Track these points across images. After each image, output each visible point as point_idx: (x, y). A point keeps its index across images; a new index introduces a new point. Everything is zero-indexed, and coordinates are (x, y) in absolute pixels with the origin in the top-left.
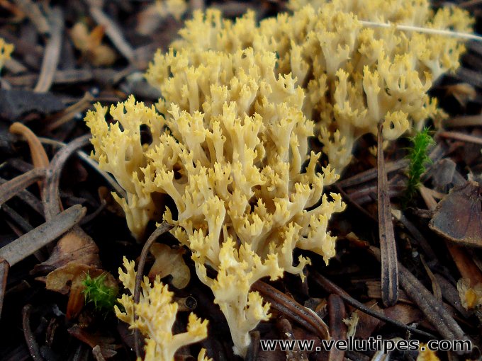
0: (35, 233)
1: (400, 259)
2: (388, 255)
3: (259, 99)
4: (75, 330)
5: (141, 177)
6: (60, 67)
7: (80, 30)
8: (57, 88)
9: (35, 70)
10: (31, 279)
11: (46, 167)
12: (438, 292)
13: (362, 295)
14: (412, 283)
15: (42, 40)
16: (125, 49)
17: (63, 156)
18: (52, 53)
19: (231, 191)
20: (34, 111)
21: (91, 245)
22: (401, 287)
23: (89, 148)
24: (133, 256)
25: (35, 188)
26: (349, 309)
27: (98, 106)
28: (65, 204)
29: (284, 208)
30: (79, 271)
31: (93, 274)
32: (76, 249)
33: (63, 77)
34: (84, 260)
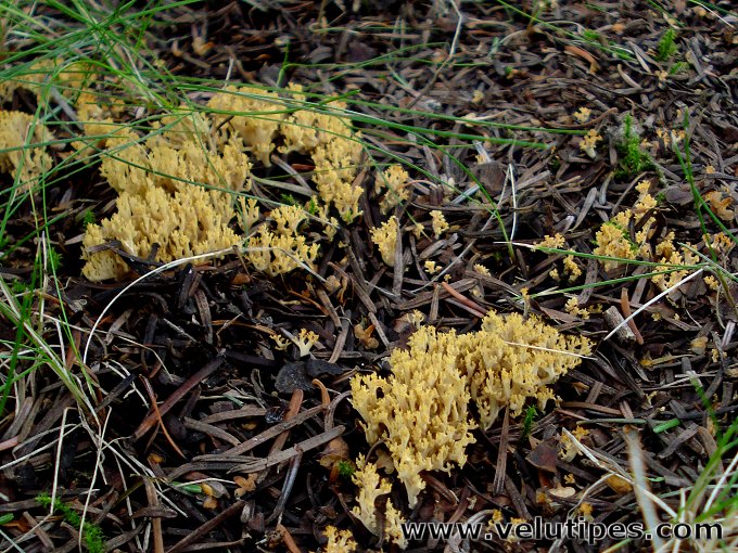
0: (318, 437)
1: (507, 472)
2: (501, 470)
3: (439, 380)
4: (332, 488)
5: (373, 414)
6: (345, 348)
7: (359, 328)
8: (341, 361)
9: (330, 349)
10: (314, 460)
11: (329, 405)
12: (524, 493)
13: (483, 489)
14: (511, 485)
15: (337, 331)
16: (385, 340)
17: (338, 399)
18: (342, 339)
19: (415, 423)
20: (327, 373)
21: (346, 446)
22: (505, 487)
23: (351, 397)
24: (364, 453)
25: (321, 415)
26: (472, 494)
27: (357, 375)
28: (336, 424)
29: (441, 437)
30: (338, 458)
31: (344, 460)
32: (337, 447)
33: (345, 355)
34: (341, 453)
